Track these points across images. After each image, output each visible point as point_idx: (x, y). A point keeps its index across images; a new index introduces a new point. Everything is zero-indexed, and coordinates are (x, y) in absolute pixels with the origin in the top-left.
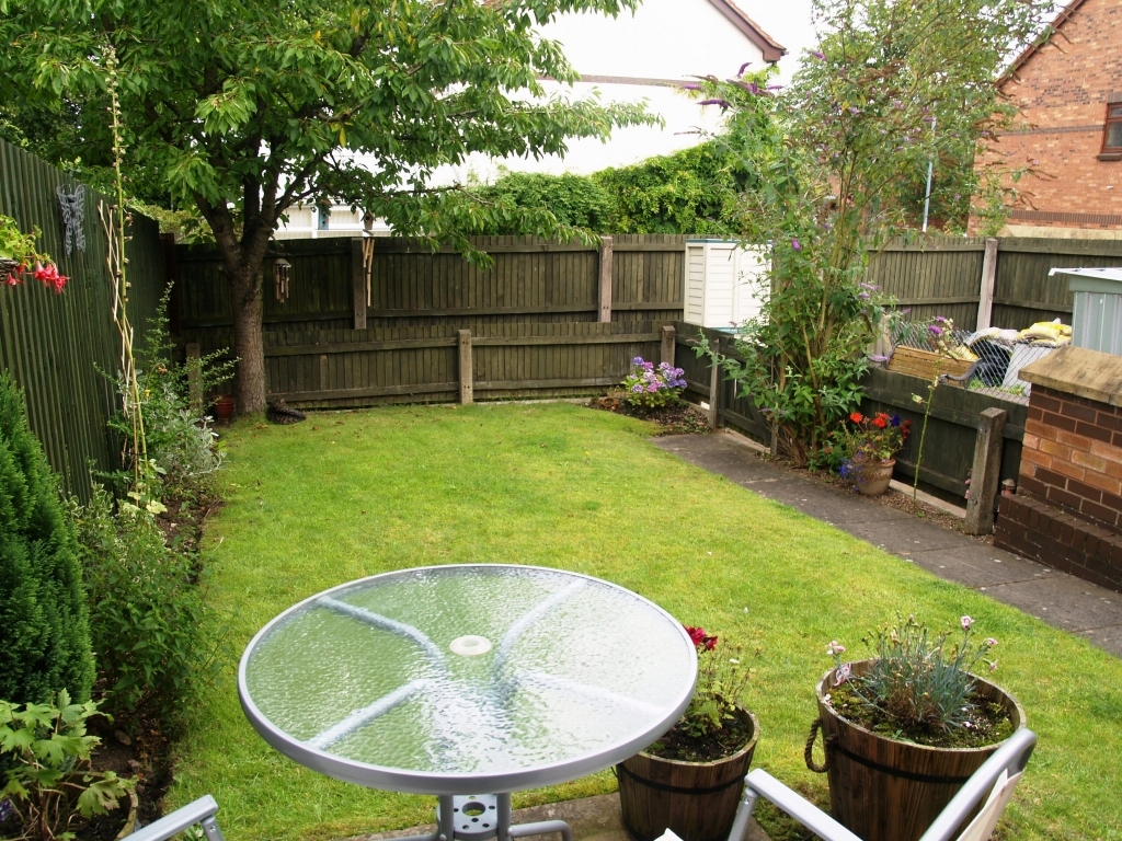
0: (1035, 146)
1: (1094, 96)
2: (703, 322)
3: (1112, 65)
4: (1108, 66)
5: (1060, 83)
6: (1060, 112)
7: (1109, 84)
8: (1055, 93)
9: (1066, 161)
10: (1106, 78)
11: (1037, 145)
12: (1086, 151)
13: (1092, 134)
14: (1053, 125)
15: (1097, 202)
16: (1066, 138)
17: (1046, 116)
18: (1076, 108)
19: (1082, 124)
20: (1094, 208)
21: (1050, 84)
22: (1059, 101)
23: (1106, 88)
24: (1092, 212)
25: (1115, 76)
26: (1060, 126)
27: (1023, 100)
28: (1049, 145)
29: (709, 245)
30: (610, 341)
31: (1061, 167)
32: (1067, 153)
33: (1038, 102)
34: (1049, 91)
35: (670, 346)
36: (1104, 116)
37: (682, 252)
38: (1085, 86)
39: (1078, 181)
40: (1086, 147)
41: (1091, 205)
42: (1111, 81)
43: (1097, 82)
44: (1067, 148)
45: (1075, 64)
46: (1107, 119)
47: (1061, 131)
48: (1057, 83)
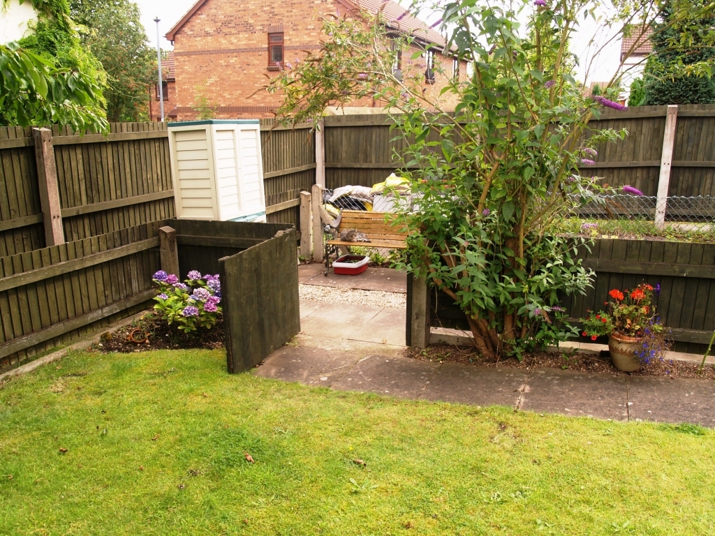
0: (220, 62)
1: (258, 28)
2: (218, 215)
3: (268, 8)
4: (265, 9)
5: (233, 18)
6: (236, 38)
7: (267, 20)
8: (230, 25)
9: (245, 72)
10: (265, 16)
11: (222, 61)
12: (258, 65)
13: (260, 53)
14: (232, 47)
15: (271, 98)
16: (243, 56)
17: (225, 41)
18: (246, 35)
19: (253, 47)
20: (270, 102)
21: (225, 19)
22: (233, 31)
23: (266, 23)
24: (269, 105)
25: (271, 15)
26: (237, 48)
27: (206, 30)
28: (231, 61)
29: (215, 127)
30: (111, 258)
31: (242, 75)
32: (246, 67)
33: (218, 31)
34: (225, 24)
35: (173, 250)
36: (267, 41)
37: (165, 140)
38: (251, 21)
39: (256, 85)
40: (258, 62)
41: (267, 100)
42: (268, 18)
43: (259, 18)
44: (244, 63)
45: (242, 6)
46: (269, 44)
47: (238, 51)
48: (230, 18)
